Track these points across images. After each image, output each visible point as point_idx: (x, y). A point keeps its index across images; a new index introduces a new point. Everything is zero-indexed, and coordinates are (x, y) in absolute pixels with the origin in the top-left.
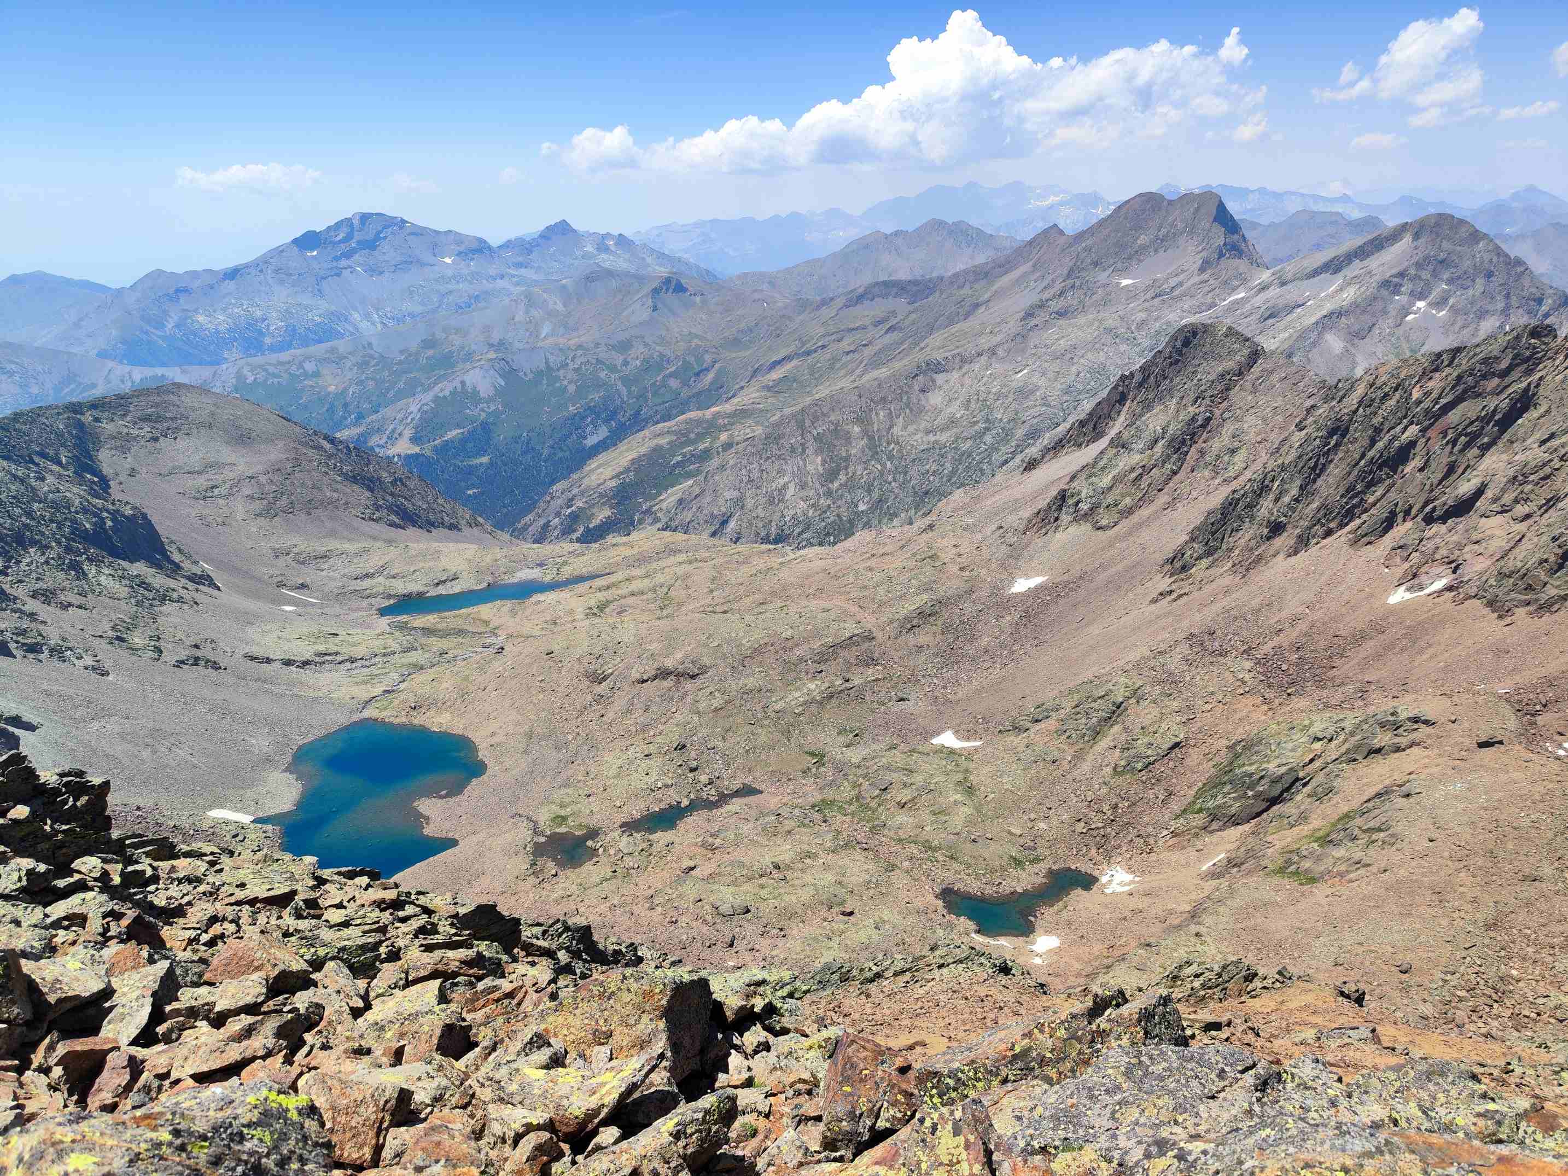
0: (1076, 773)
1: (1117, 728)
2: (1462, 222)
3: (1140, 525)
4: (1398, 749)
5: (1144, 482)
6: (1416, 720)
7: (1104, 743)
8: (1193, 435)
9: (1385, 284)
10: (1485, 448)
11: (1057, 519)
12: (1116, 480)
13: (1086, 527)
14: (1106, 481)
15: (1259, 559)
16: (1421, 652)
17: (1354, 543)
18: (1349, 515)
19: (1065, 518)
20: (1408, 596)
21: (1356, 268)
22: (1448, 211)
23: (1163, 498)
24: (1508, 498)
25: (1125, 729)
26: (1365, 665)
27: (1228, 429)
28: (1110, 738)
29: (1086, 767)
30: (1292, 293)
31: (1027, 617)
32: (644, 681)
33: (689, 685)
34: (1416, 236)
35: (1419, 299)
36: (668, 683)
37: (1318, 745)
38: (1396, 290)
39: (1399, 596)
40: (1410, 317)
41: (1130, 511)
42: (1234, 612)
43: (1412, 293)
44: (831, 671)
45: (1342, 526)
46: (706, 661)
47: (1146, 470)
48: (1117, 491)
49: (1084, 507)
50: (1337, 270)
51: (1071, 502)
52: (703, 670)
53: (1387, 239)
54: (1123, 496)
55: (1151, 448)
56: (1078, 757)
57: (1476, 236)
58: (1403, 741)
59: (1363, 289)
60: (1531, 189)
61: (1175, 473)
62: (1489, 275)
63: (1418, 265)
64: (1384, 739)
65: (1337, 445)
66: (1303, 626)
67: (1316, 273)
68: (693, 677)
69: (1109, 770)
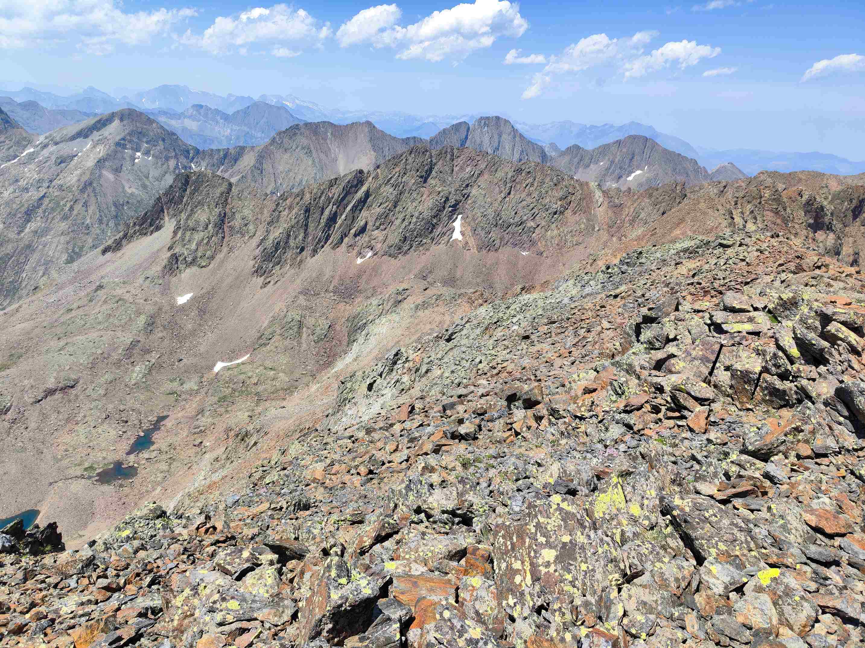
0: (303, 349)
1: (305, 329)
2: (141, 114)
3: (222, 262)
4: (405, 299)
5: (212, 243)
6: (404, 290)
7: (304, 336)
8: (222, 221)
9: (118, 144)
10: (361, 210)
11: (178, 268)
12: (198, 245)
13: (194, 269)
14: (193, 246)
15: (301, 261)
16: (381, 275)
17: (333, 248)
18: (327, 239)
19: (182, 266)
20: (362, 260)
21: (96, 136)
22: (134, 108)
23: (225, 249)
24: (377, 224)
25: (308, 328)
26: (367, 283)
27: (238, 216)
28: (305, 333)
29: (304, 346)
30: (66, 149)
31: (202, 312)
32: (39, 401)
33: (73, 392)
34: (121, 120)
35: (137, 151)
36: (58, 396)
37: (380, 307)
38: (124, 147)
39: (359, 261)
40: (136, 161)
41: (212, 258)
42: (309, 280)
43: (132, 149)
44: (137, 359)
45: (326, 243)
46: (73, 376)
47: (210, 238)
48: (201, 249)
49: (189, 259)
50: (86, 136)
51: (181, 259)
52: (77, 382)
53: (107, 120)
54: (206, 251)
55: (206, 229)
56: (300, 344)
57: (150, 121)
58: (405, 296)
59: (107, 147)
60: (92, 89)
61: (223, 238)
62: (163, 140)
63: (130, 134)
64: (400, 298)
65: (308, 216)
66: (337, 278)
67: (73, 138)
68: (72, 387)
69: (313, 343)
